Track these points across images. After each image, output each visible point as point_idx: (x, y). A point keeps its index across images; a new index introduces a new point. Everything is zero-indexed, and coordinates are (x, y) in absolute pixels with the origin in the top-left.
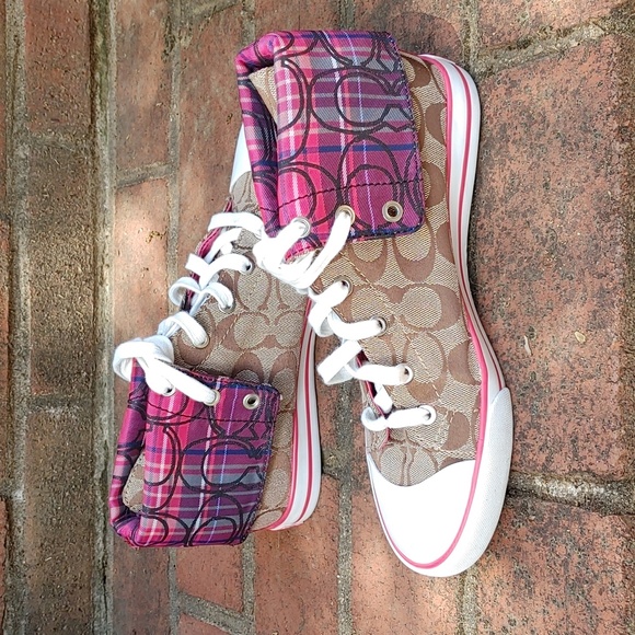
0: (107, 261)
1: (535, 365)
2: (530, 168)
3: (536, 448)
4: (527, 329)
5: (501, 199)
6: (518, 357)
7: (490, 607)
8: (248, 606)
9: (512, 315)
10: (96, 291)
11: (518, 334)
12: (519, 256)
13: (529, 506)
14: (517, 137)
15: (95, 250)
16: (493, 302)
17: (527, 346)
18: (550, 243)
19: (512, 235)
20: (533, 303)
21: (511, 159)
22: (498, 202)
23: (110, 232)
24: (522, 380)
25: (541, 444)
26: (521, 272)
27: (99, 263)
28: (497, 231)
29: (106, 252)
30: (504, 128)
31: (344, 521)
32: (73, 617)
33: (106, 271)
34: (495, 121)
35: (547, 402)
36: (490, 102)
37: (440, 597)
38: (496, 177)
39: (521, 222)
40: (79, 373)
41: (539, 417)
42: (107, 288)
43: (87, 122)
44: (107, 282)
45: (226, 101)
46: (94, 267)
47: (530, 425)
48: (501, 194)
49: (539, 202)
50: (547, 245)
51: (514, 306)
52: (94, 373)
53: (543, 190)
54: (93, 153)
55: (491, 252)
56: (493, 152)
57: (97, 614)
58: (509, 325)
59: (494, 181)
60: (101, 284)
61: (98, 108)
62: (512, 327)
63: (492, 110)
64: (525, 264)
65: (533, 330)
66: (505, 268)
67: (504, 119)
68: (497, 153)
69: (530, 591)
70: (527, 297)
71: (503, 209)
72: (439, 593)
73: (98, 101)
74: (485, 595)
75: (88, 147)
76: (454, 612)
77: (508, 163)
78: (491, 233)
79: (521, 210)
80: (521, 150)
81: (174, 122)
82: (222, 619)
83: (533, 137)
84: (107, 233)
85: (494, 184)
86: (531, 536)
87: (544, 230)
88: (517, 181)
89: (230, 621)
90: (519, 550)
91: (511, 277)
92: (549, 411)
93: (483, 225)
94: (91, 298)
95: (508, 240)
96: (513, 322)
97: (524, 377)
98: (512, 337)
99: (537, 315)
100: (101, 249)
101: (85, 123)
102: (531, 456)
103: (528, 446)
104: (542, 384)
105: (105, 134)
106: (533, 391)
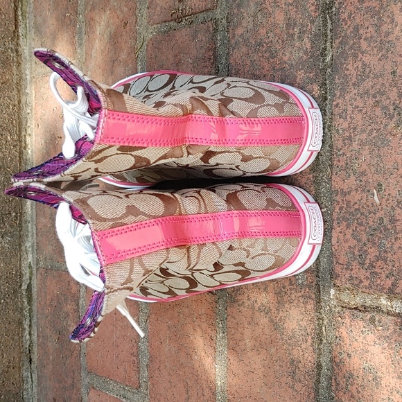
0: (29, 132)
1: (382, 212)
2: (380, 60)
3: (383, 276)
4: (376, 184)
5: (354, 84)
6: (368, 206)
7: (342, 394)
8: (143, 385)
9: (363, 173)
10: (21, 153)
11: (367, 189)
12: (370, 128)
13: (377, 319)
14: (369, 35)
15: (20, 123)
16: (347, 164)
17: (376, 197)
18: (396, 117)
19: (364, 112)
20: (381, 165)
21: (363, 53)
22: (351, 87)
23: (31, 110)
24: (371, 223)
25: (387, 272)
26: (371, 140)
27: (23, 133)
28: (350, 109)
29: (28, 124)
30: (356, 29)
31: (221, 326)
32: (8, 389)
33: (28, 139)
34: (349, 23)
35: (393, 240)
36: (345, 8)
37: (300, 385)
38: (350, 67)
39: (371, 102)
40: (10, 213)
41: (386, 252)
42: (29, 151)
43: (12, 28)
44: (29, 146)
45: (122, 11)
46: (19, 136)
47: (378, 258)
48: (354, 80)
49: (387, 85)
50: (394, 120)
51: (364, 167)
52: (21, 213)
53: (391, 77)
54: (17, 51)
55: (345, 125)
56: (347, 47)
57: (25, 386)
58: (361, 181)
59: (347, 70)
60: (25, 148)
61: (20, 18)
62: (363, 183)
63: (346, 14)
64: (374, 134)
65: (381, 185)
66: (357, 137)
67: (358, 21)
68: (351, 48)
69: (377, 384)
70: (376, 159)
71: (356, 91)
72: (300, 381)
73: (19, 13)
74: (338, 384)
75: (13, 47)
76: (312, 396)
77: (360, 56)
78: (345, 110)
79: (371, 92)
80: (372, 45)
81: (80, 28)
82: (122, 392)
83: (383, 35)
84: (29, 111)
85: (348, 73)
86: (378, 341)
87: (392, 108)
88: (368, 70)
89: (129, 395)
90: (368, 352)
91: (362, 144)
92: (395, 247)
93: (338, 104)
94: (18, 158)
95: (360, 116)
96: (364, 179)
97: (374, 222)
98: (363, 190)
99: (384, 173)
100: (24, 123)
101: (11, 28)
102: (379, 282)
103: (377, 274)
104: (389, 227)
105: (26, 37)
106: (381, 232)
